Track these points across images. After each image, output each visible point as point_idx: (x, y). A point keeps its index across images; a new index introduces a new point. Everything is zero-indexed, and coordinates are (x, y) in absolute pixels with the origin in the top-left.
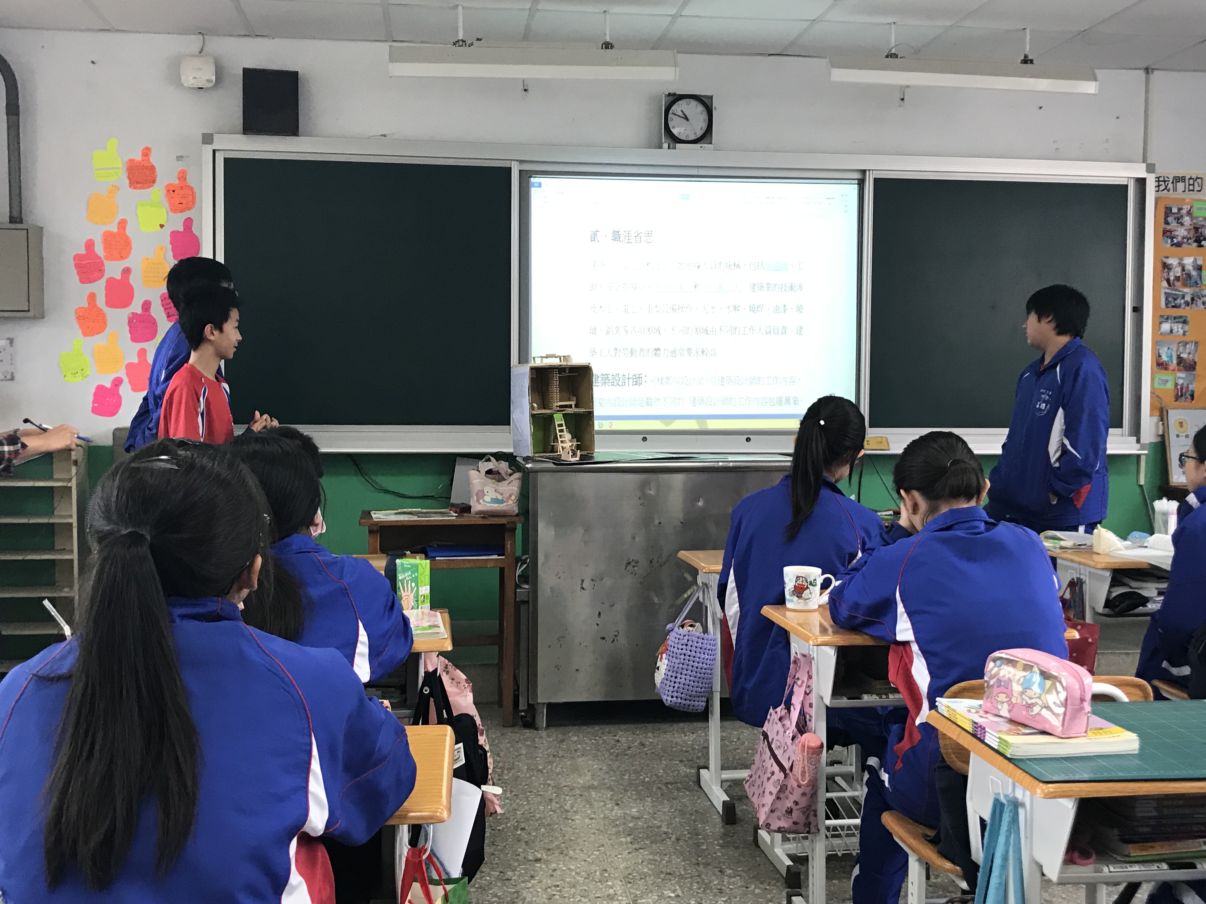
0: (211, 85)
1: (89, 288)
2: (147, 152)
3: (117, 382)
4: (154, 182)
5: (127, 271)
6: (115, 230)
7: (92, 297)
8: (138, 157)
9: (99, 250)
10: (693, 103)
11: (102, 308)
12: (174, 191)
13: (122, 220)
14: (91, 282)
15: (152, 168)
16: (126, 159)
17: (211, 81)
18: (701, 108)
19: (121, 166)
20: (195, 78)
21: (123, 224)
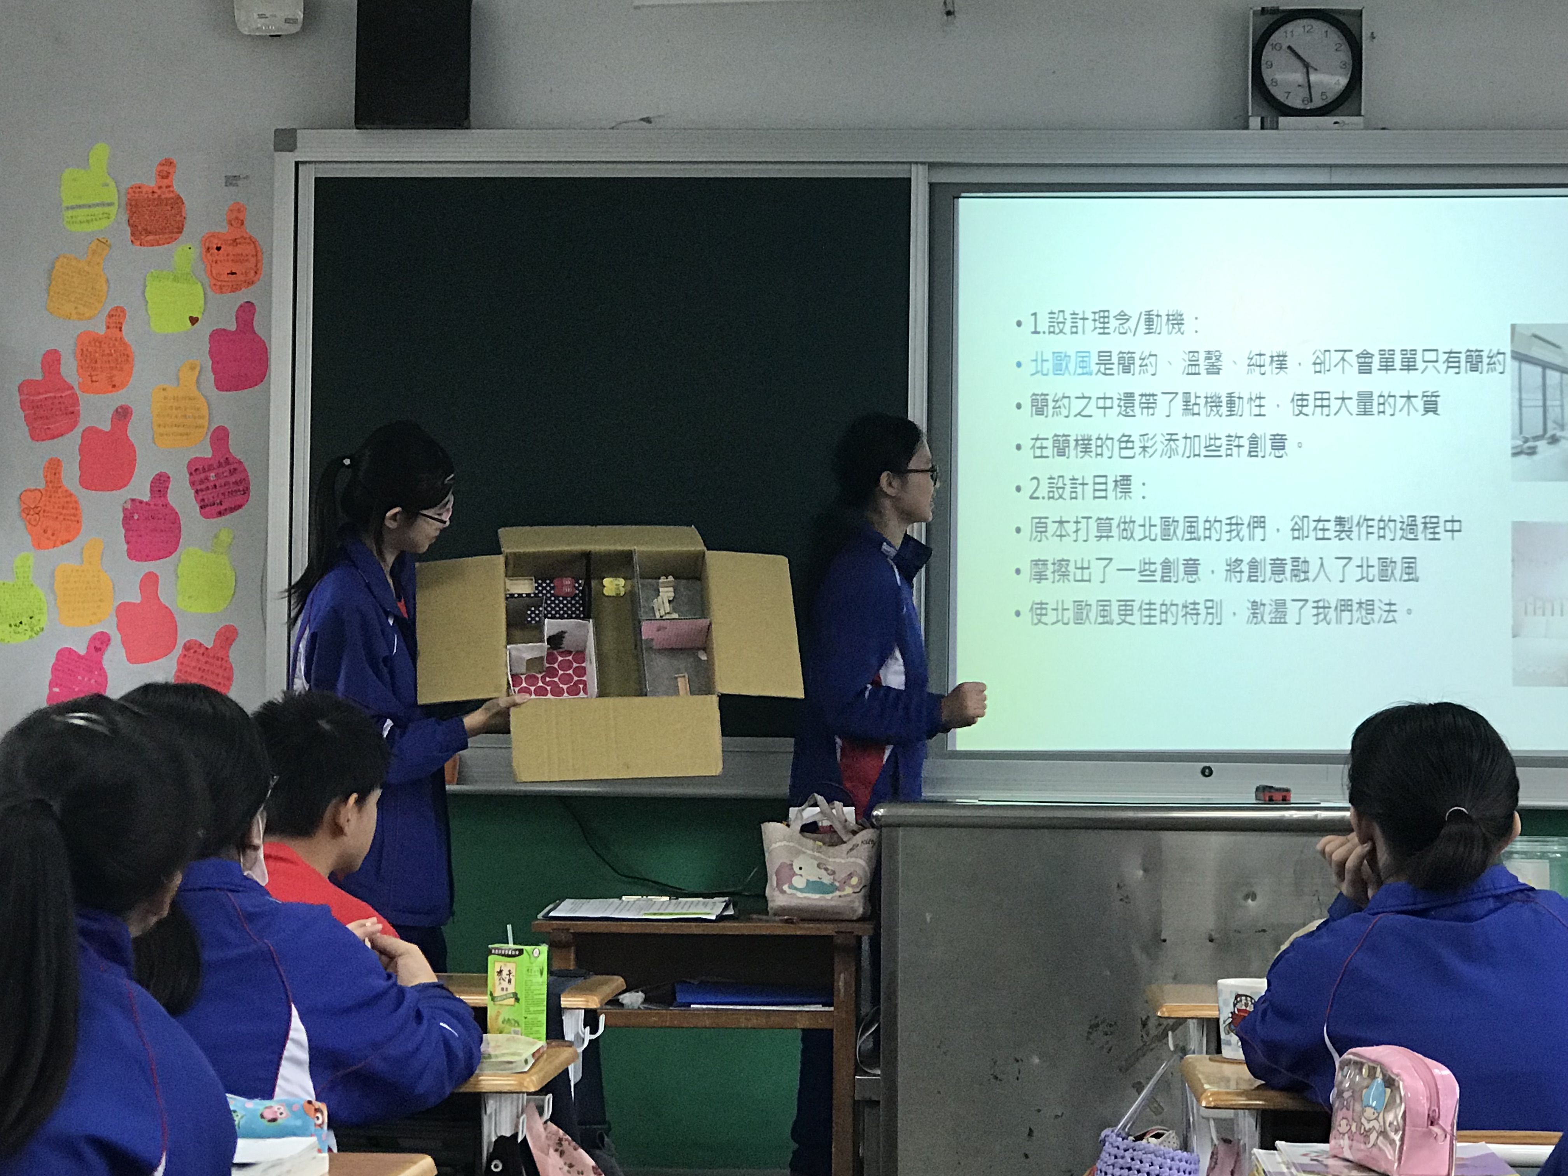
0: (295, 29)
1: (48, 449)
2: (166, 170)
3: (100, 642)
4: (180, 231)
5: (123, 414)
6: (101, 330)
7: (54, 467)
8: (151, 182)
9: (70, 370)
10: (1319, 26)
11: (73, 491)
12: (218, 249)
13: (116, 309)
14: (53, 437)
15: (177, 202)
16: (127, 184)
17: (295, 21)
18: (1334, 37)
19: (115, 199)
20: (261, 16)
21: (116, 318)
